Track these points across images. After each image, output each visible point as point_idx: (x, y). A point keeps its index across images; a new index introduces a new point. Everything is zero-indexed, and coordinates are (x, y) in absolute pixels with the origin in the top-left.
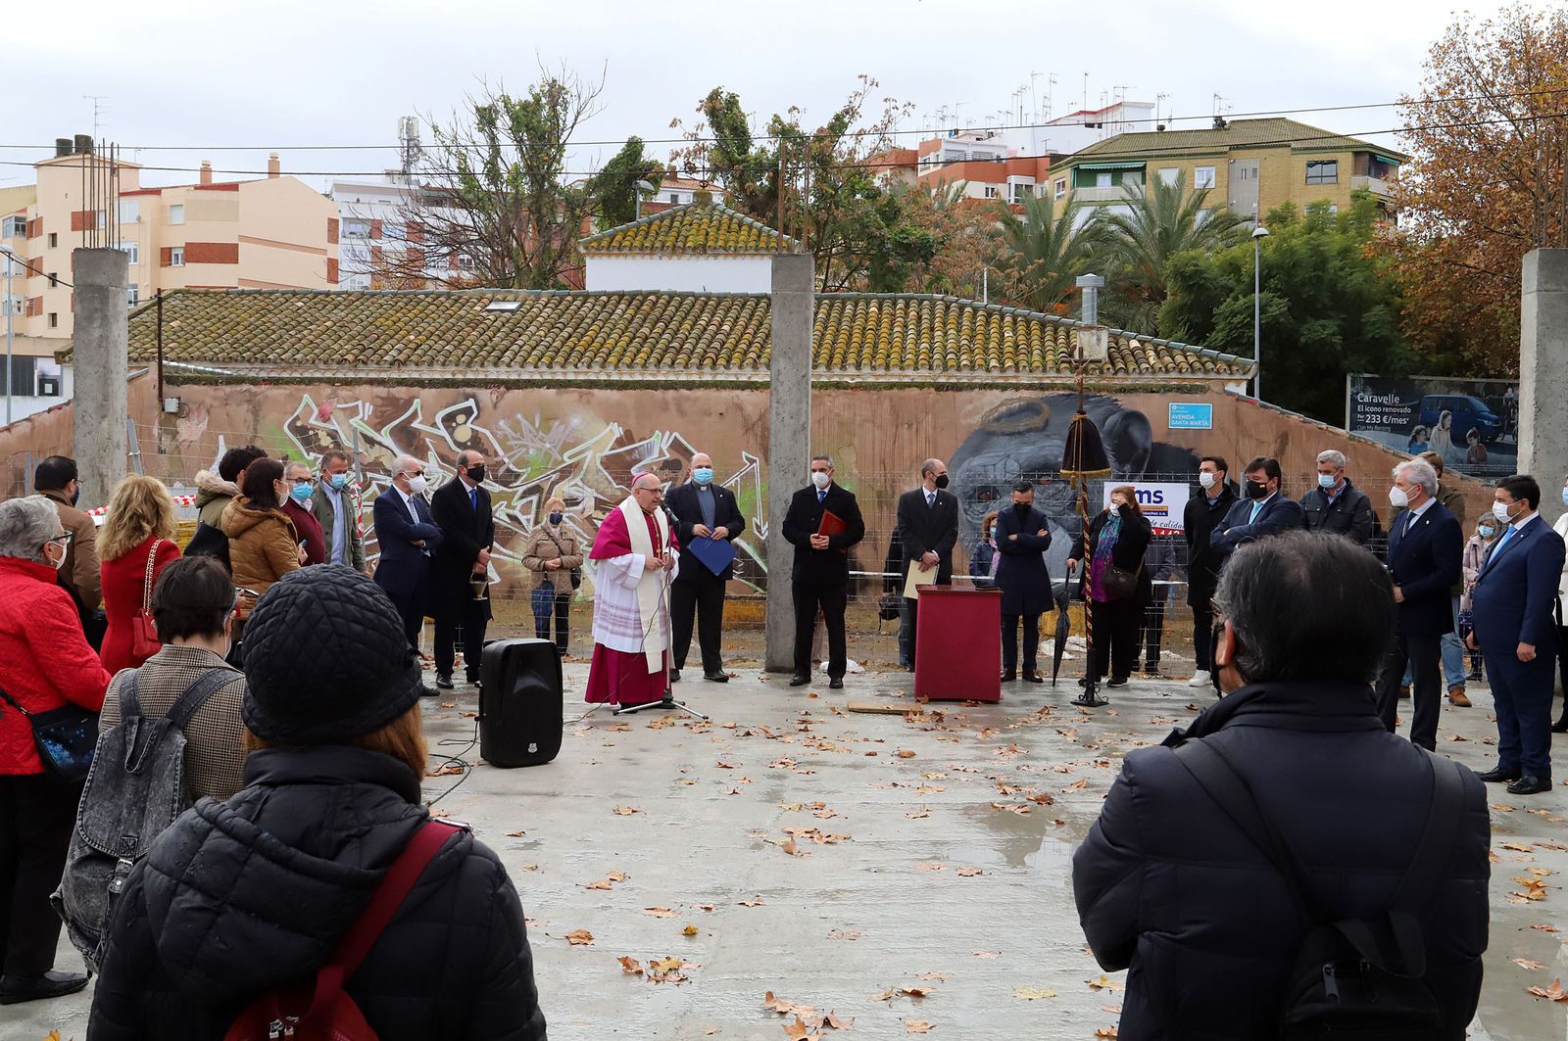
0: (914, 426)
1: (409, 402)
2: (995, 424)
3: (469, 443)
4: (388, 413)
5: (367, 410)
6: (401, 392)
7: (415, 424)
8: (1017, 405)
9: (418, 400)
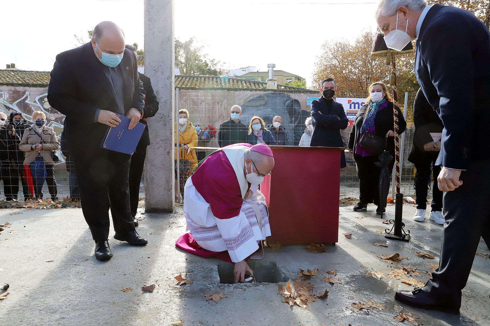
0: (220, 103)
1: (24, 93)
2: (249, 103)
3: (50, 109)
4: (15, 97)
5: (6, 96)
6: (21, 89)
7: (27, 101)
8: (256, 96)
9: (28, 92)
